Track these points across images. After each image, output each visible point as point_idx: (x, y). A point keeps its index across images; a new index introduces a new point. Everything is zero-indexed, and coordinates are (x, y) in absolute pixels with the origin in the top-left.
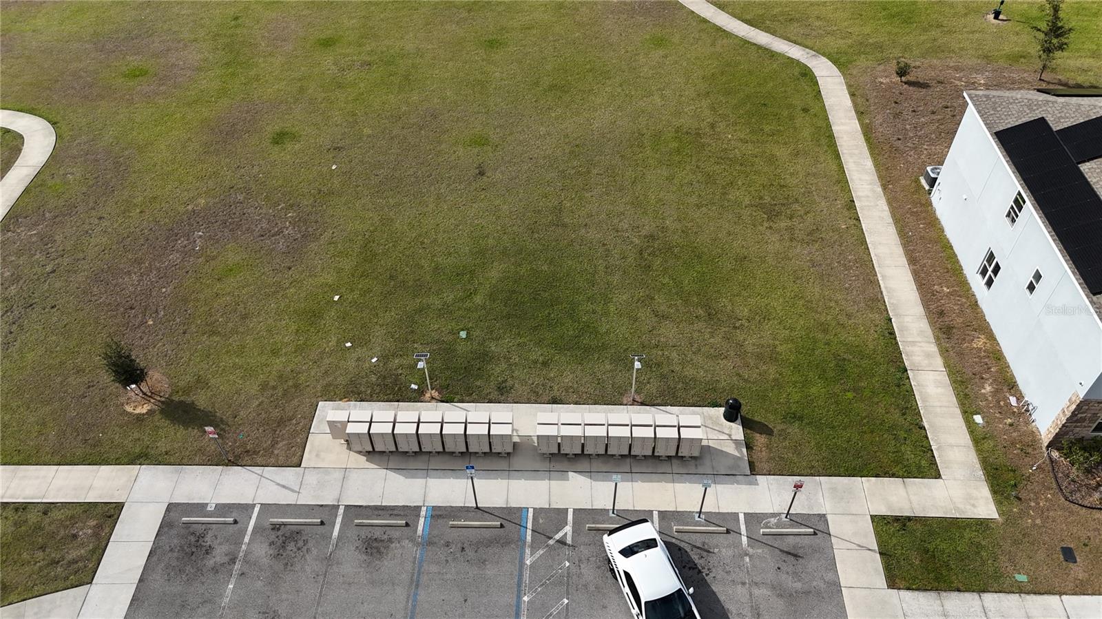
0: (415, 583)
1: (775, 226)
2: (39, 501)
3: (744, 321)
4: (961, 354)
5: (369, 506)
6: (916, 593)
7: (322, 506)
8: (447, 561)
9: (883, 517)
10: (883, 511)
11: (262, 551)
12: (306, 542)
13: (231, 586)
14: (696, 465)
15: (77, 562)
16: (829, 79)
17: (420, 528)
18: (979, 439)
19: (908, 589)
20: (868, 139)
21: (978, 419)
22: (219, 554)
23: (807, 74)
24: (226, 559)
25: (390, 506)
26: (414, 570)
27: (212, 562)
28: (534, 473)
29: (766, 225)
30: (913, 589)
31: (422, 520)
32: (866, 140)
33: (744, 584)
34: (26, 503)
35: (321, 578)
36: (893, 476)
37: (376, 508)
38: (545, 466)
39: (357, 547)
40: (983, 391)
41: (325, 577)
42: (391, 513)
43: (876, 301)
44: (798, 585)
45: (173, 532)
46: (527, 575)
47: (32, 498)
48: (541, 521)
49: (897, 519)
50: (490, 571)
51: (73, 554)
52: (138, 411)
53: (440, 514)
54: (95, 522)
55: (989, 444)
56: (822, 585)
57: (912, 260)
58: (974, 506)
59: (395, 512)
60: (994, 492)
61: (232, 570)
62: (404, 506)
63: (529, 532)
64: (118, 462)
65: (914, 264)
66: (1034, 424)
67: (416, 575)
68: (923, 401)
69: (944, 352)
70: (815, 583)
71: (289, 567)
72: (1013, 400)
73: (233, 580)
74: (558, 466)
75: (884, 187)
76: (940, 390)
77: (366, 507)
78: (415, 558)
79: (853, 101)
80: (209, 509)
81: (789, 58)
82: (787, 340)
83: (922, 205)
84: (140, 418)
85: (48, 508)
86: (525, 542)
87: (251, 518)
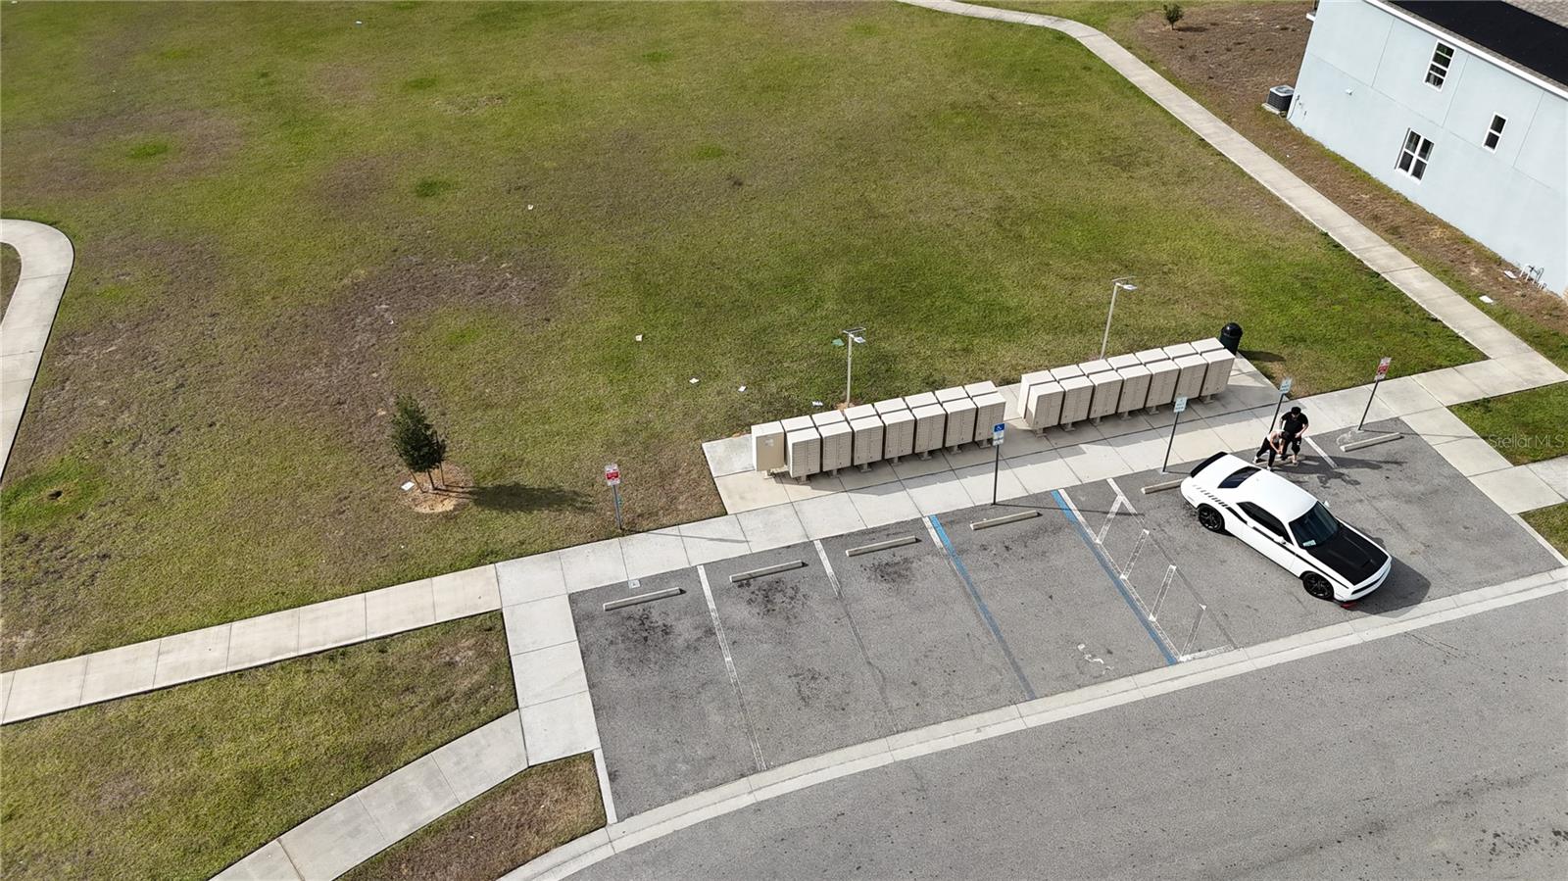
0: (973, 594)
1: (1134, 175)
2: (364, 638)
3: (1170, 266)
4: (1424, 247)
5: (853, 533)
6: (1545, 463)
7: (789, 547)
8: (997, 565)
9: (1460, 406)
10: (1457, 400)
11: (742, 612)
12: (796, 589)
13: (728, 659)
14: (1223, 405)
15: (477, 691)
16: (1092, 38)
17: (936, 539)
18: (1501, 317)
19: (1535, 461)
20: (1176, 84)
21: (1485, 299)
22: (685, 630)
23: (1061, 37)
24: (699, 633)
25: (879, 527)
26: (960, 583)
27: (680, 641)
28: (1037, 456)
29: (1125, 175)
30: (1539, 461)
31: (932, 532)
32: (1175, 85)
33: (1361, 501)
34: (341, 647)
35: (846, 621)
36: (1440, 367)
37: (863, 533)
38: (1044, 444)
39: (869, 578)
40: (1473, 274)
41: (850, 617)
42: (886, 533)
43: (1298, 221)
44: (1420, 488)
45: (599, 623)
46: (1106, 554)
47: (350, 639)
48: (1083, 499)
49: (1476, 404)
50: (1058, 561)
51: (465, 684)
52: (439, 509)
53: (949, 521)
54: (472, 641)
55: (1515, 318)
56: (1447, 482)
57: (1309, 180)
58: (1540, 374)
59: (891, 531)
60: (1551, 358)
61: (716, 642)
62: (898, 523)
63: (1077, 514)
64: (453, 568)
65: (1314, 182)
66: (1544, 290)
67: (967, 586)
68: (1418, 297)
69: (1405, 251)
70: (1436, 482)
71: (793, 621)
72: (1509, 274)
73: (726, 652)
74: (1062, 442)
75: (1228, 121)
76: (1428, 284)
77: (849, 535)
78: (953, 570)
79: (1134, 54)
80: (631, 586)
81: (1031, 26)
82: (1231, 273)
83: (1281, 129)
84: (447, 516)
85: (383, 644)
86: (1079, 524)
87: (700, 582)
